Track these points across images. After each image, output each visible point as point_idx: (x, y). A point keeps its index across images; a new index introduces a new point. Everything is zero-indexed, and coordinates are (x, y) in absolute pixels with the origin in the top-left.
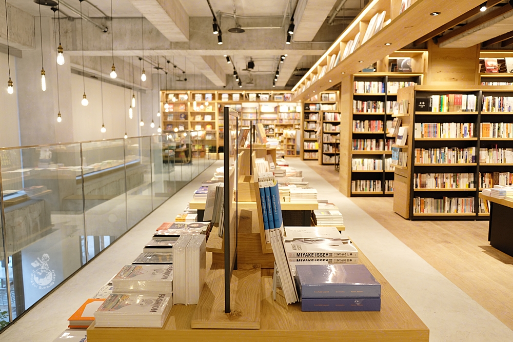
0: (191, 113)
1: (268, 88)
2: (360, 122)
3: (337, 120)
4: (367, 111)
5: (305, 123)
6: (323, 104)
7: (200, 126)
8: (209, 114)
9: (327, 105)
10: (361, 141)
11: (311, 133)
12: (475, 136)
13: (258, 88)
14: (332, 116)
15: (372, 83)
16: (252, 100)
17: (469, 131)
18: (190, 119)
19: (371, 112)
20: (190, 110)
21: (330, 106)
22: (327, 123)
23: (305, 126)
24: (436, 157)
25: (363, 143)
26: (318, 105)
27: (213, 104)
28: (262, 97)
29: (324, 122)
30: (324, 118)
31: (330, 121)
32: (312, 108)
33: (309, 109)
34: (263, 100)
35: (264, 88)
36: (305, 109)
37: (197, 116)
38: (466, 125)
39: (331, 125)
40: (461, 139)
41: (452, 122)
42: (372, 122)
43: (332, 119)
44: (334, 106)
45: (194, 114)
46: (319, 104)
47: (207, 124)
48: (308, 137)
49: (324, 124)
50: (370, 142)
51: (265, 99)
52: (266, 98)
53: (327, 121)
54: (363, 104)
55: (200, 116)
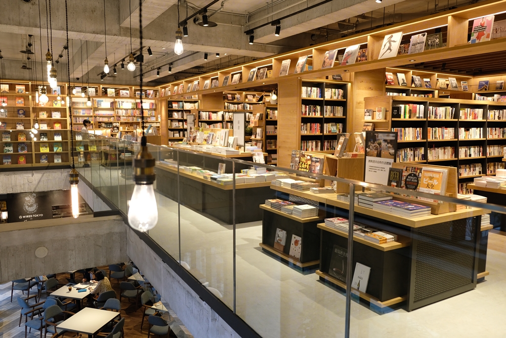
0: (33, 108)
1: (128, 83)
2: (304, 124)
3: (211, 119)
4: (309, 114)
5: (169, 121)
6: (186, 102)
7: (46, 125)
8: (57, 110)
9: (189, 104)
10: (304, 143)
11: (175, 132)
12: (423, 138)
13: (116, 82)
14: (206, 115)
15: (313, 88)
16: (112, 95)
17: (420, 134)
18: (32, 116)
19: (312, 115)
20: (31, 106)
21: (192, 105)
22: (202, 122)
23: (169, 125)
24: (402, 156)
25: (306, 144)
26: (181, 103)
27: (63, 99)
28: (123, 92)
29: (199, 121)
30: (199, 117)
31: (205, 120)
32: (175, 106)
33: (172, 107)
34: (124, 96)
35: (124, 83)
36: (169, 107)
37: (41, 113)
38: (418, 129)
39: (206, 124)
40: (415, 141)
41: (410, 127)
42: (312, 124)
43: (206, 118)
44: (196, 104)
45: (37, 110)
46: (182, 101)
47: (55, 123)
48: (173, 136)
49: (200, 123)
50: (311, 143)
51: (125, 94)
52: (127, 94)
53: (203, 120)
54: (306, 108)
55: (45, 113)
